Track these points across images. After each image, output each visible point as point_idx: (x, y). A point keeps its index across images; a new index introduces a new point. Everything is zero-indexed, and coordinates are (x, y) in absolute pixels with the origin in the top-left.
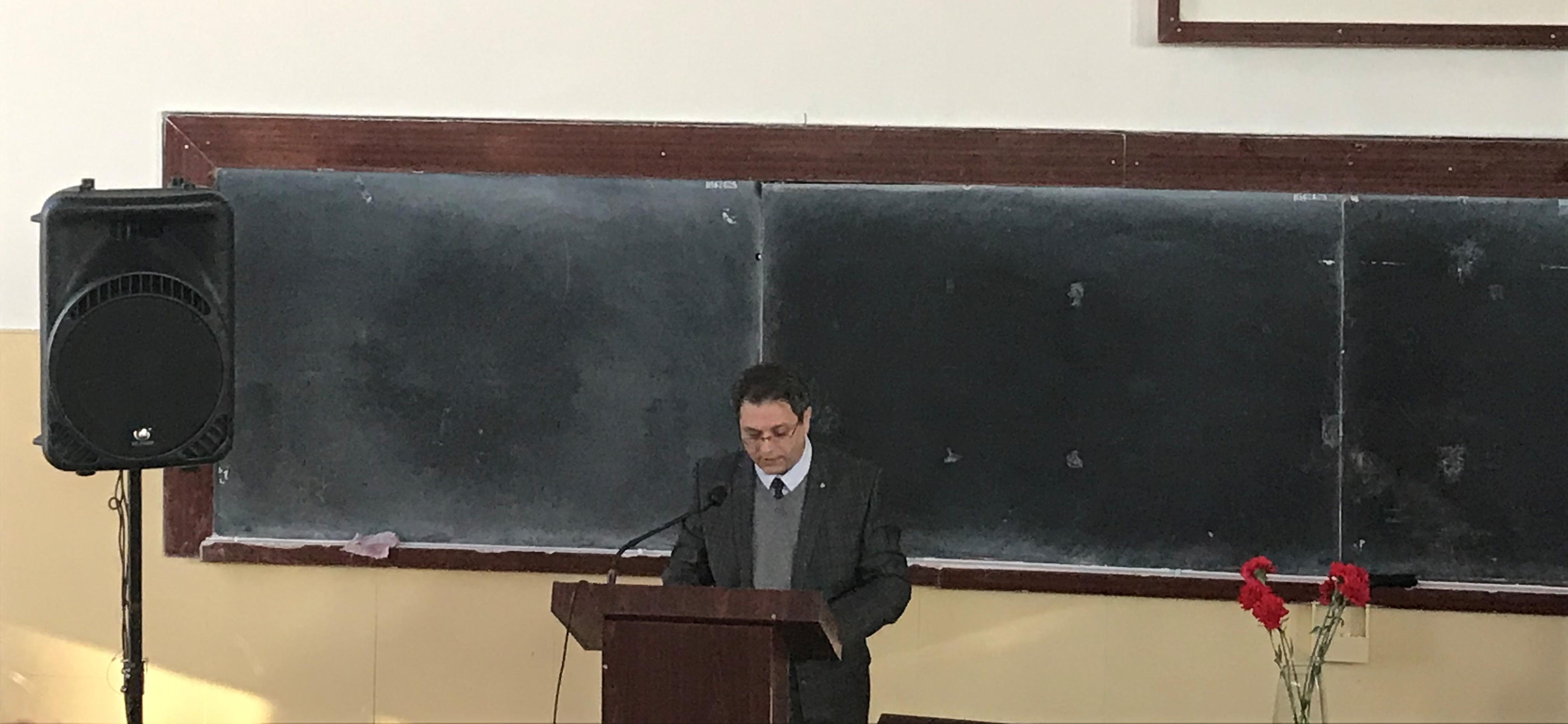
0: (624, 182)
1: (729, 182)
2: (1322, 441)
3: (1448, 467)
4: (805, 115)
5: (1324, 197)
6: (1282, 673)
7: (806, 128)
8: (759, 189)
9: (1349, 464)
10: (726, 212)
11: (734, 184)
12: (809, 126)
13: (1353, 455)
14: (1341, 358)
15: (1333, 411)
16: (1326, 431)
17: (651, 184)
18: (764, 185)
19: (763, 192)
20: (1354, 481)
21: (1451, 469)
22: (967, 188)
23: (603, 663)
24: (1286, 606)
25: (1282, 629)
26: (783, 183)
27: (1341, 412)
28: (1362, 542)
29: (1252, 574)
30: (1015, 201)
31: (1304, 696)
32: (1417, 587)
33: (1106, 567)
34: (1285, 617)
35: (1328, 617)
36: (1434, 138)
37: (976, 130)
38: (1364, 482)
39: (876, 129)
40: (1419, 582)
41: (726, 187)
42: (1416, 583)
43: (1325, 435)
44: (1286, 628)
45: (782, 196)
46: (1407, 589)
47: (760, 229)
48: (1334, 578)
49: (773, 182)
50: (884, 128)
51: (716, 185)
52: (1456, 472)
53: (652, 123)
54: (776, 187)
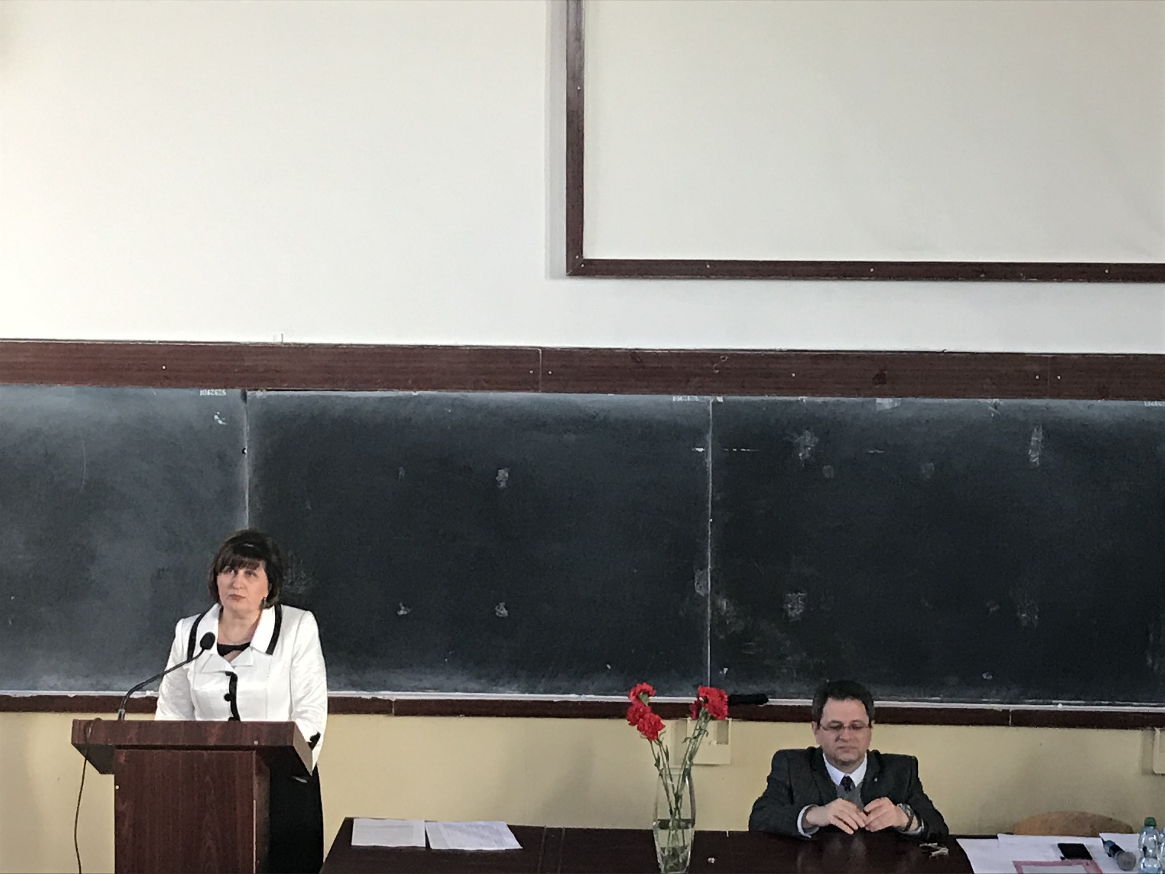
0: (131, 390)
1: (220, 390)
2: (695, 592)
3: (792, 609)
4: (282, 335)
5: (696, 398)
6: (661, 775)
7: (283, 346)
8: (244, 396)
9: (716, 609)
10: (217, 415)
11: (224, 392)
12: (286, 344)
13: (719, 602)
14: (709, 524)
15: (704, 567)
16: (698, 584)
17: (154, 391)
18: (249, 393)
19: (248, 398)
20: (720, 622)
21: (794, 611)
22: (414, 394)
23: (116, 785)
24: (663, 722)
25: (661, 740)
26: (264, 390)
27: (709, 567)
28: (726, 670)
29: (637, 698)
30: (453, 404)
31: (677, 791)
32: (768, 704)
33: (527, 695)
34: (663, 731)
35: (696, 729)
36: (781, 351)
37: (422, 347)
38: (728, 622)
39: (341, 347)
40: (770, 700)
41: (216, 394)
42: (767, 701)
43: (697, 587)
44: (663, 739)
45: (263, 401)
46: (761, 706)
47: (246, 429)
48: (701, 699)
49: (256, 390)
50: (347, 345)
51: (209, 393)
52: (798, 613)
53: (154, 342)
54: (259, 394)
